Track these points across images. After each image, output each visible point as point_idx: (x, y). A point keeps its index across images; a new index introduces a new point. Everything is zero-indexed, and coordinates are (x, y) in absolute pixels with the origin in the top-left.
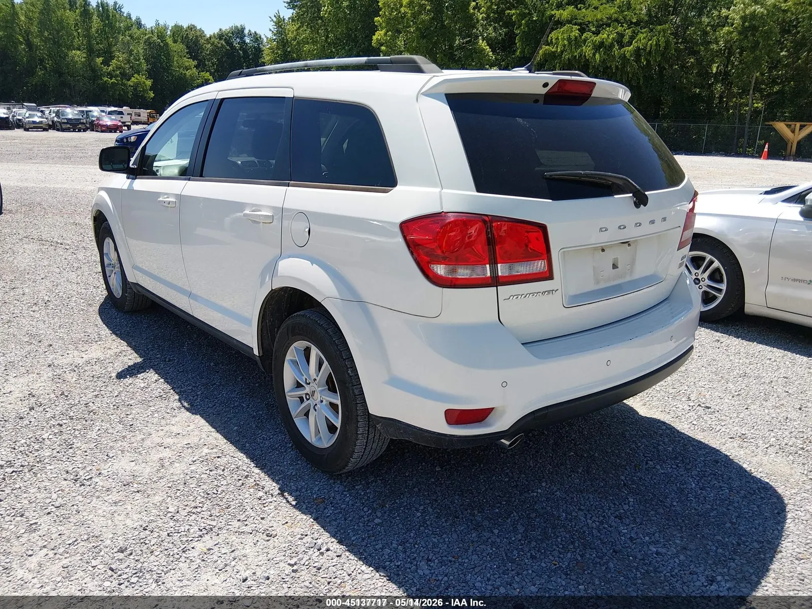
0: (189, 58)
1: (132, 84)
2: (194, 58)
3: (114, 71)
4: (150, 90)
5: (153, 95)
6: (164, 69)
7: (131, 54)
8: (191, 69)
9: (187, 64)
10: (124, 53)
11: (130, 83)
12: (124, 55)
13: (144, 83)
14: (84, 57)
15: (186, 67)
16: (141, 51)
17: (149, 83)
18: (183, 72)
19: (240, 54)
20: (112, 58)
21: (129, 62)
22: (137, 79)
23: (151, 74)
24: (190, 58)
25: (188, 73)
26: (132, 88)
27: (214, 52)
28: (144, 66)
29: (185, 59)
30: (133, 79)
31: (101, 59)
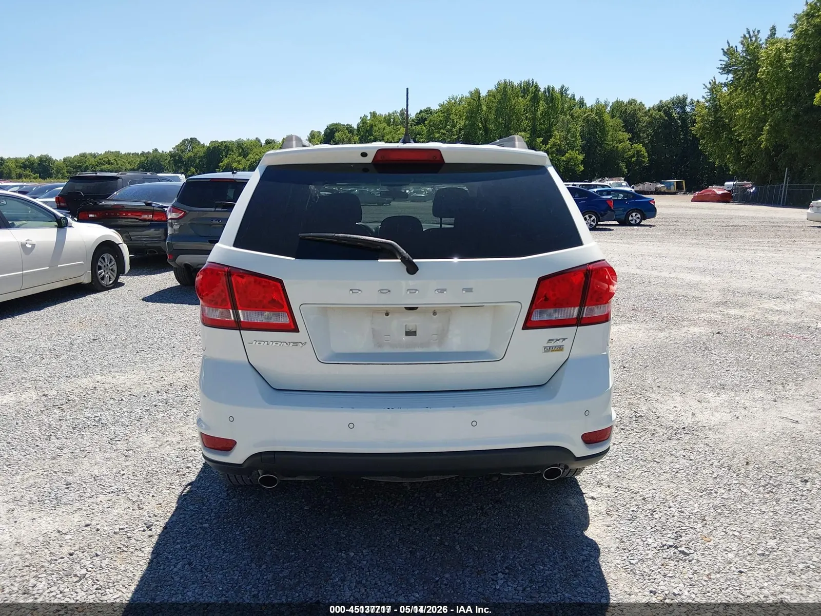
0: (624, 132)
1: (565, 159)
2: (628, 131)
3: (550, 148)
4: (581, 164)
5: (583, 168)
6: (598, 143)
7: (568, 132)
8: (624, 142)
9: (621, 137)
10: (562, 131)
11: (564, 158)
12: (562, 134)
13: (577, 157)
14: (528, 138)
15: (619, 140)
16: (579, 129)
17: (581, 157)
18: (616, 145)
19: (678, 123)
20: (551, 136)
21: (566, 139)
22: (570, 154)
23: (583, 149)
24: (626, 131)
25: (620, 146)
26: (565, 163)
27: (650, 124)
28: (579, 142)
29: (620, 133)
30: (567, 155)
31: (542, 139)
